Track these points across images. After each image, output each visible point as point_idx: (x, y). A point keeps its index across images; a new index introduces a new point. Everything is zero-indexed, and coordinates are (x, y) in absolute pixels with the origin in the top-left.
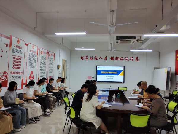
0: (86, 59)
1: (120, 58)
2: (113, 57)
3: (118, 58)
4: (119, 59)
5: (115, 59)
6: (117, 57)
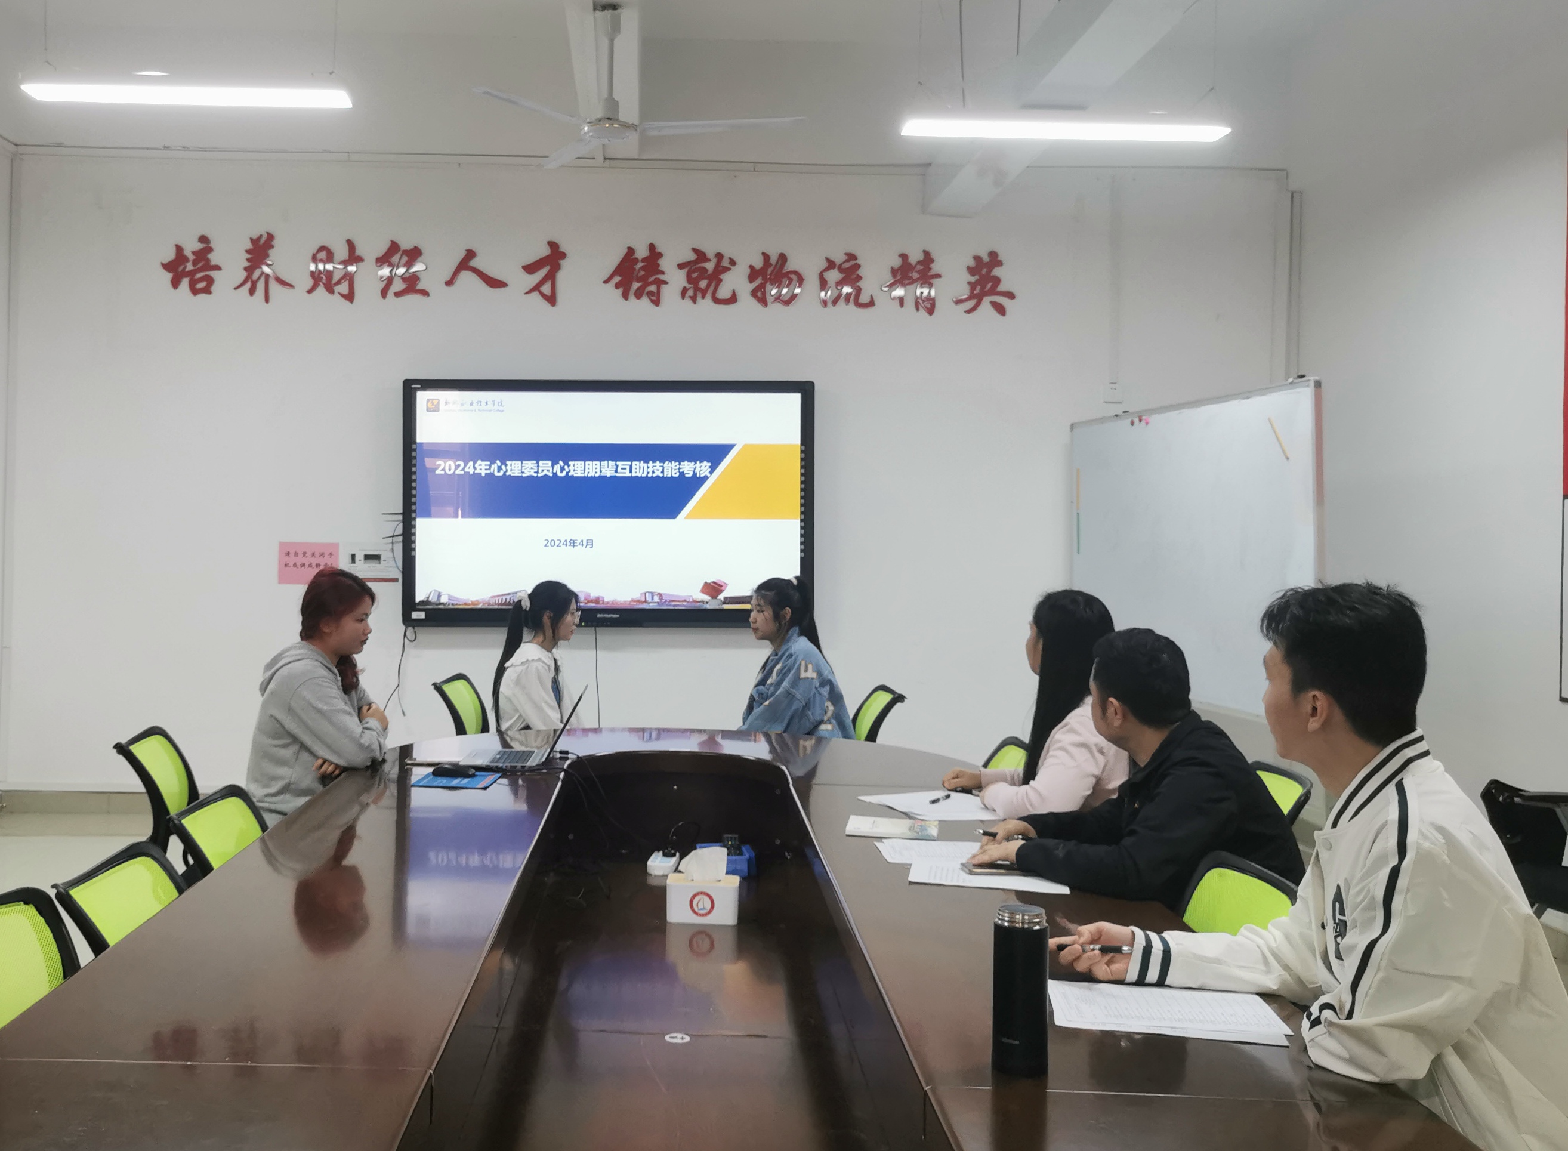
0: (251, 281)
1: (753, 275)
2: (654, 255)
3: (723, 265)
4: (735, 281)
5: (675, 279)
6: (701, 256)
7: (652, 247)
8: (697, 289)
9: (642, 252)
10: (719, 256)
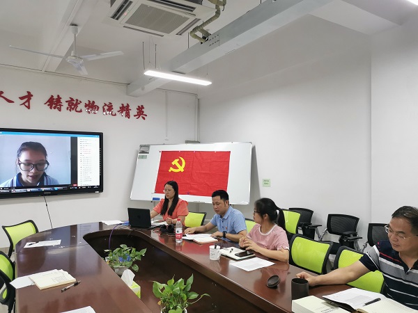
1: (86, 106)
2: (59, 98)
3: (78, 102)
4: (81, 106)
5: (65, 105)
6: (72, 99)
7: (58, 96)
8: (71, 108)
9: (55, 97)
10: (77, 100)
